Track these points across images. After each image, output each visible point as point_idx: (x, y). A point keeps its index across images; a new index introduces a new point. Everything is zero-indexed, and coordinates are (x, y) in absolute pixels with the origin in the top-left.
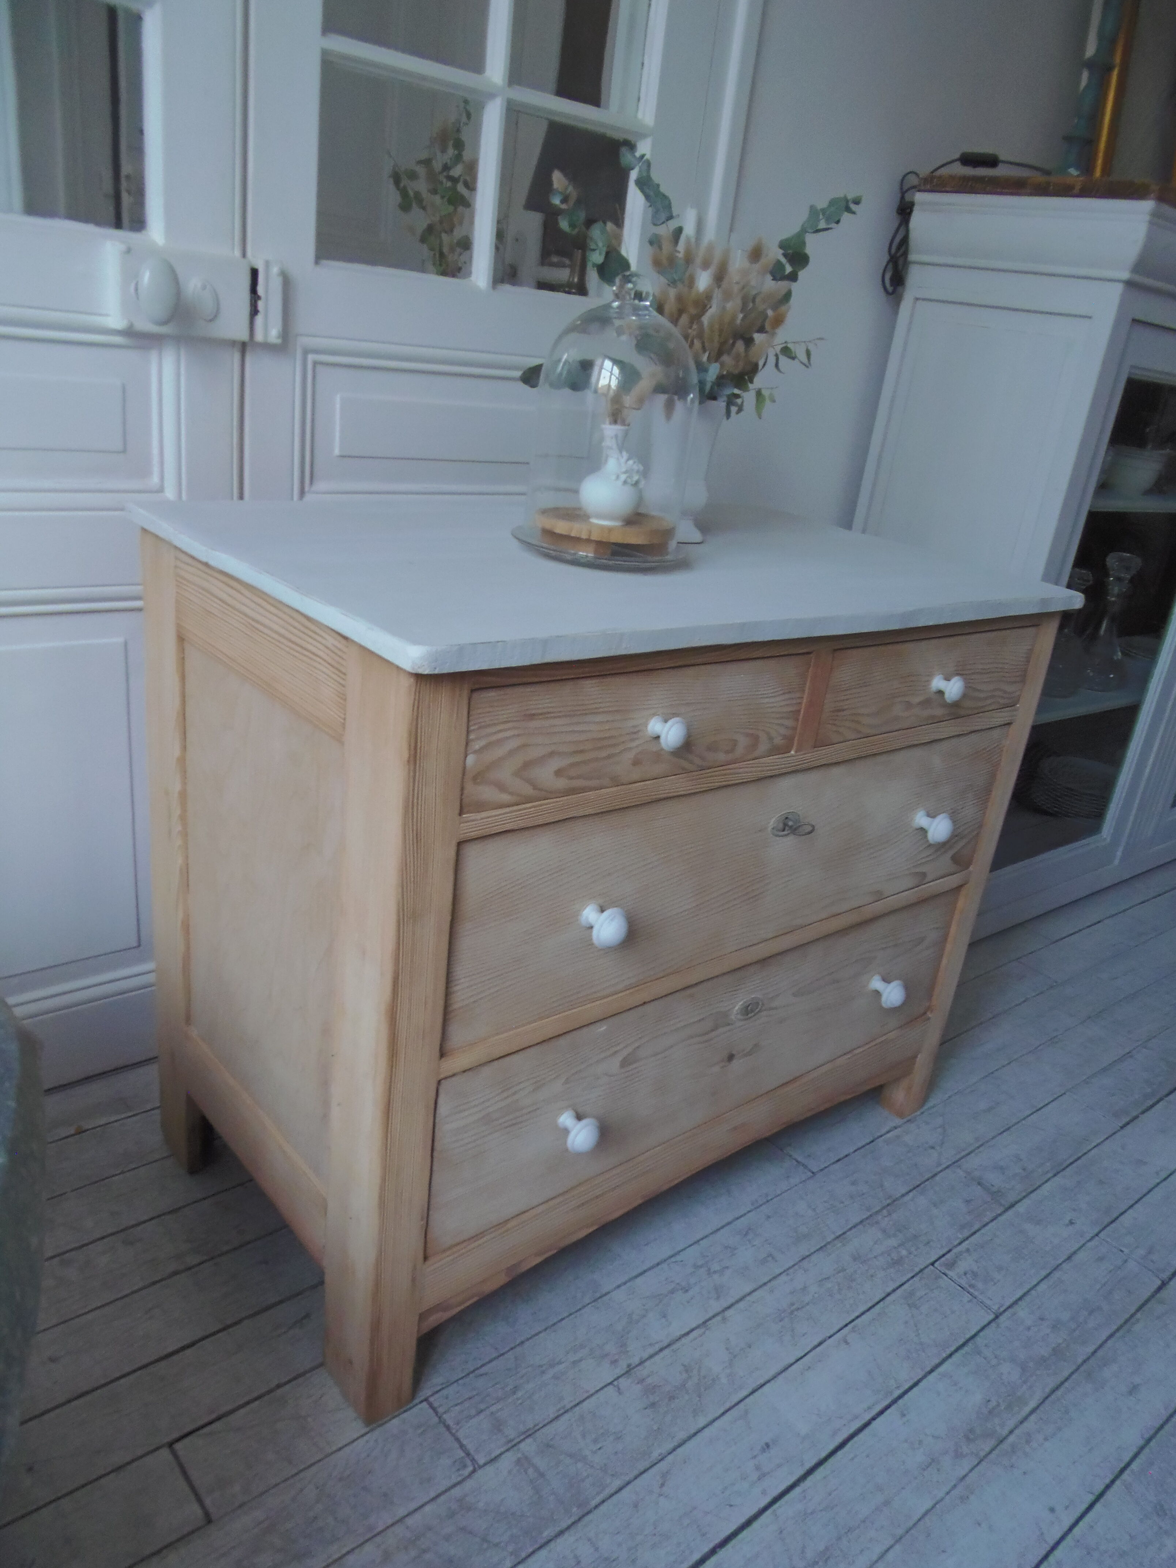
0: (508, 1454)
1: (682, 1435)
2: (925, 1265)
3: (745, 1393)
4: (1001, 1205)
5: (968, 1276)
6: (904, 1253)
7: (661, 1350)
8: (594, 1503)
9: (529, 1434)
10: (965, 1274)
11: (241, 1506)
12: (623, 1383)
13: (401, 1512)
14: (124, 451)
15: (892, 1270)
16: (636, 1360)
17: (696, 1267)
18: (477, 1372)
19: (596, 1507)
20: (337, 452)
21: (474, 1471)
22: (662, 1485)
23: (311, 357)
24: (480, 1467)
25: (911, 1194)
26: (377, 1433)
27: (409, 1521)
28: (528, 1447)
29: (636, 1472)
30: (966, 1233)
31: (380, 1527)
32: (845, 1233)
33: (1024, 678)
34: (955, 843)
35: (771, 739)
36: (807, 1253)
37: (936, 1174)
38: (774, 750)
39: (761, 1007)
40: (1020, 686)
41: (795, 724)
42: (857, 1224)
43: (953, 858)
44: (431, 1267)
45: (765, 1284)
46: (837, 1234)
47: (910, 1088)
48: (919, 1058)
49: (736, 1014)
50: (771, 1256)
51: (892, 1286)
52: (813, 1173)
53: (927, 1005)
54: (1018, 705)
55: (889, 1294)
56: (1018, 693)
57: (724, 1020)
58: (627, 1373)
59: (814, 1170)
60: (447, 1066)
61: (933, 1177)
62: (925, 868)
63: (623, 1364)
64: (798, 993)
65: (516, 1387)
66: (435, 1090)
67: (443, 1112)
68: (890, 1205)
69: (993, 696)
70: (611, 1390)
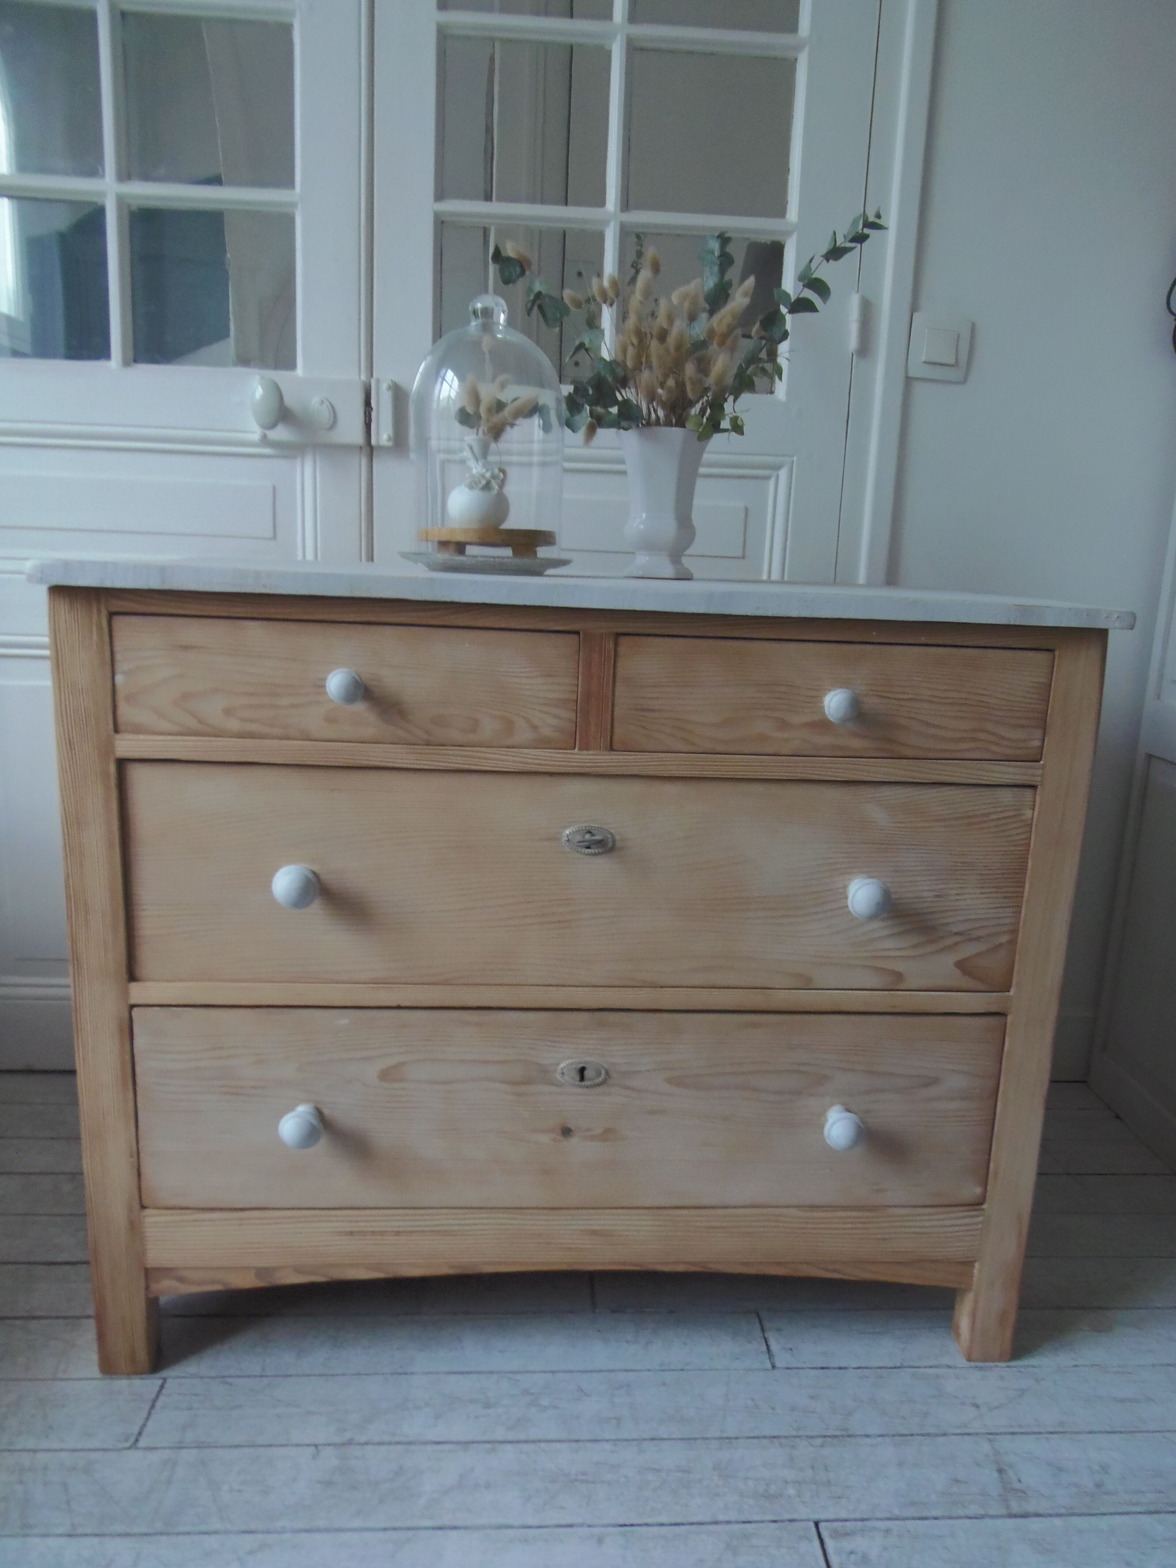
0: (169, 1451)
1: (321, 1523)
2: (805, 1517)
3: (429, 1523)
4: (1008, 1507)
5: (853, 1557)
6: (791, 1491)
7: (398, 1443)
8: (181, 1529)
9: (202, 1446)
10: (852, 1553)
12: (328, 1451)
13: (44, 1445)
14: (275, 537)
15: (752, 1502)
16: (363, 1439)
17: (526, 1392)
18: (227, 1380)
19: (178, 1534)
21: (129, 1448)
22: (251, 1552)
24: (136, 1449)
25: (880, 1439)
26: (103, 1382)
27: (40, 1456)
28: (189, 1455)
29: (245, 1529)
30: (911, 1512)
31: (19, 1446)
32: (737, 1438)
33: (1043, 724)
34: (956, 944)
35: (535, 728)
36: (665, 1436)
37: (944, 1435)
38: (543, 743)
39: (606, 1078)
40: (1038, 733)
41: (572, 716)
42: (765, 1437)
43: (959, 965)
44: (152, 1219)
45: (577, 1441)
46: (725, 1435)
47: (974, 1315)
48: (977, 1265)
49: (563, 1074)
50: (618, 1420)
51: (732, 1516)
52: (774, 1367)
53: (978, 1190)
54: (1042, 762)
55: (716, 1523)
56: (1037, 743)
57: (543, 1075)
58: (343, 1444)
59: (778, 1364)
60: (138, 992)
61: (937, 1435)
62: (899, 966)
63: (347, 1436)
64: (676, 1081)
65: (239, 1407)
66: (126, 1015)
67: (140, 1042)
68: (835, 1437)
69: (974, 740)
70: (309, 1451)
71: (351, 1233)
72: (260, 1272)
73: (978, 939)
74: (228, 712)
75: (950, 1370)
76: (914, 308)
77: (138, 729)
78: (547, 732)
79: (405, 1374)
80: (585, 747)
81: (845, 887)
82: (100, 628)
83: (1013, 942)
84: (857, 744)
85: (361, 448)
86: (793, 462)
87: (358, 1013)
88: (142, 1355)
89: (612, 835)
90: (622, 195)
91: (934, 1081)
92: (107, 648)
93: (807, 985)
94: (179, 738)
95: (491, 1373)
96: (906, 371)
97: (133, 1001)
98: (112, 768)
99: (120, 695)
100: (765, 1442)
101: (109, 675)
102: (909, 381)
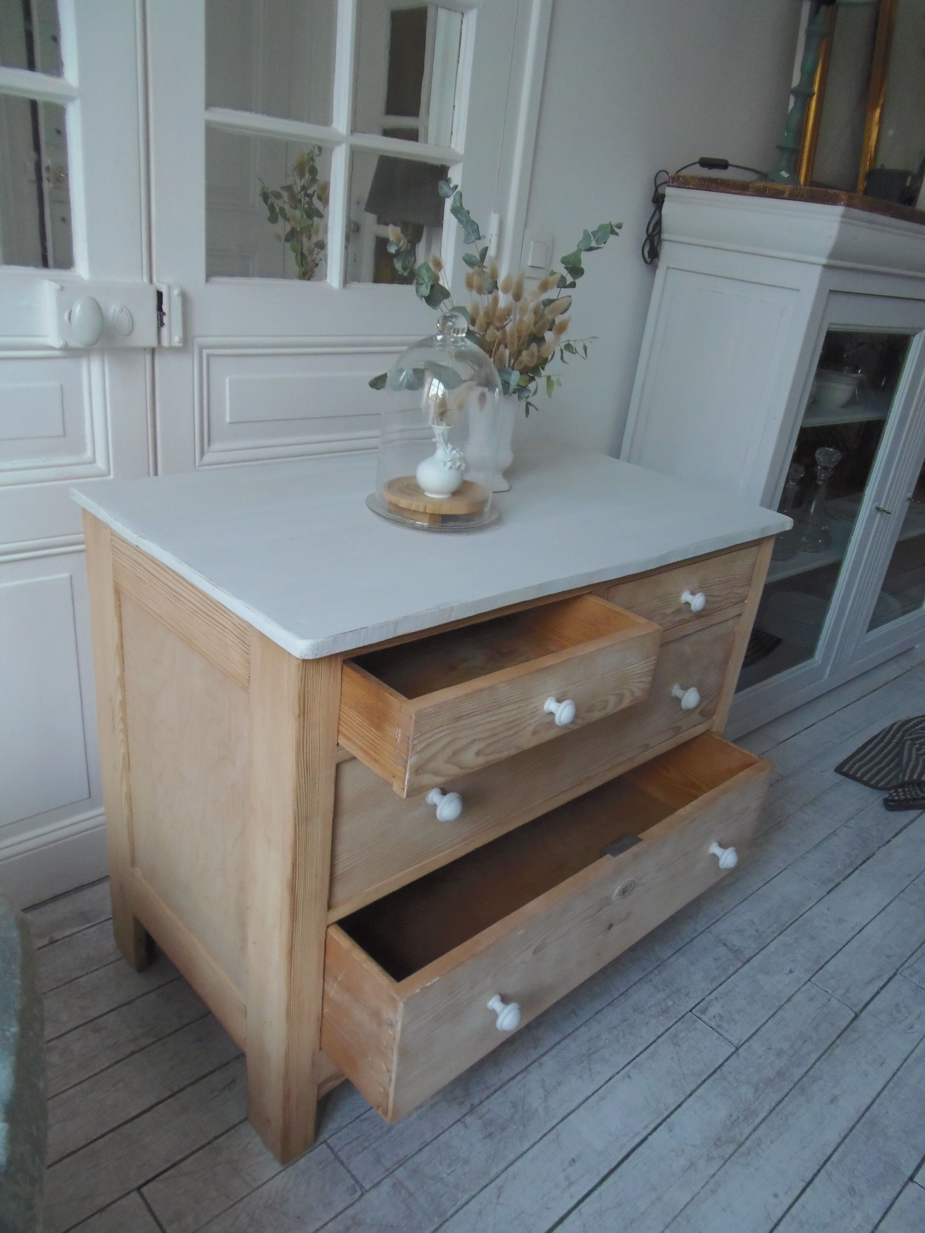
0: (388, 1179)
1: (512, 1157)
2: (685, 1012)
3: (556, 1120)
4: (740, 960)
5: (716, 1018)
6: (670, 1003)
8: (450, 1213)
9: (401, 1163)
10: (714, 1017)
12: (468, 1119)
13: (311, 1230)
14: (64, 435)
15: (662, 1018)
16: (477, 1101)
18: (362, 1118)
19: (452, 1216)
20: (228, 420)
21: (362, 1195)
22: (499, 1197)
23: (205, 352)
24: (367, 1191)
25: (675, 956)
26: (289, 1170)
28: (401, 1173)
29: (479, 1188)
30: (715, 985)
33: (750, 582)
34: (702, 702)
40: (747, 588)
43: (701, 712)
51: (662, 1030)
54: (745, 602)
55: (659, 1037)
56: (746, 593)
58: (470, 1111)
60: (334, 915)
63: (467, 1105)
66: (324, 934)
69: (727, 598)
70: (459, 1125)
81: (672, 690)
82: (336, 677)
83: (719, 693)
85: (149, 349)
97: (329, 924)
98: (333, 771)
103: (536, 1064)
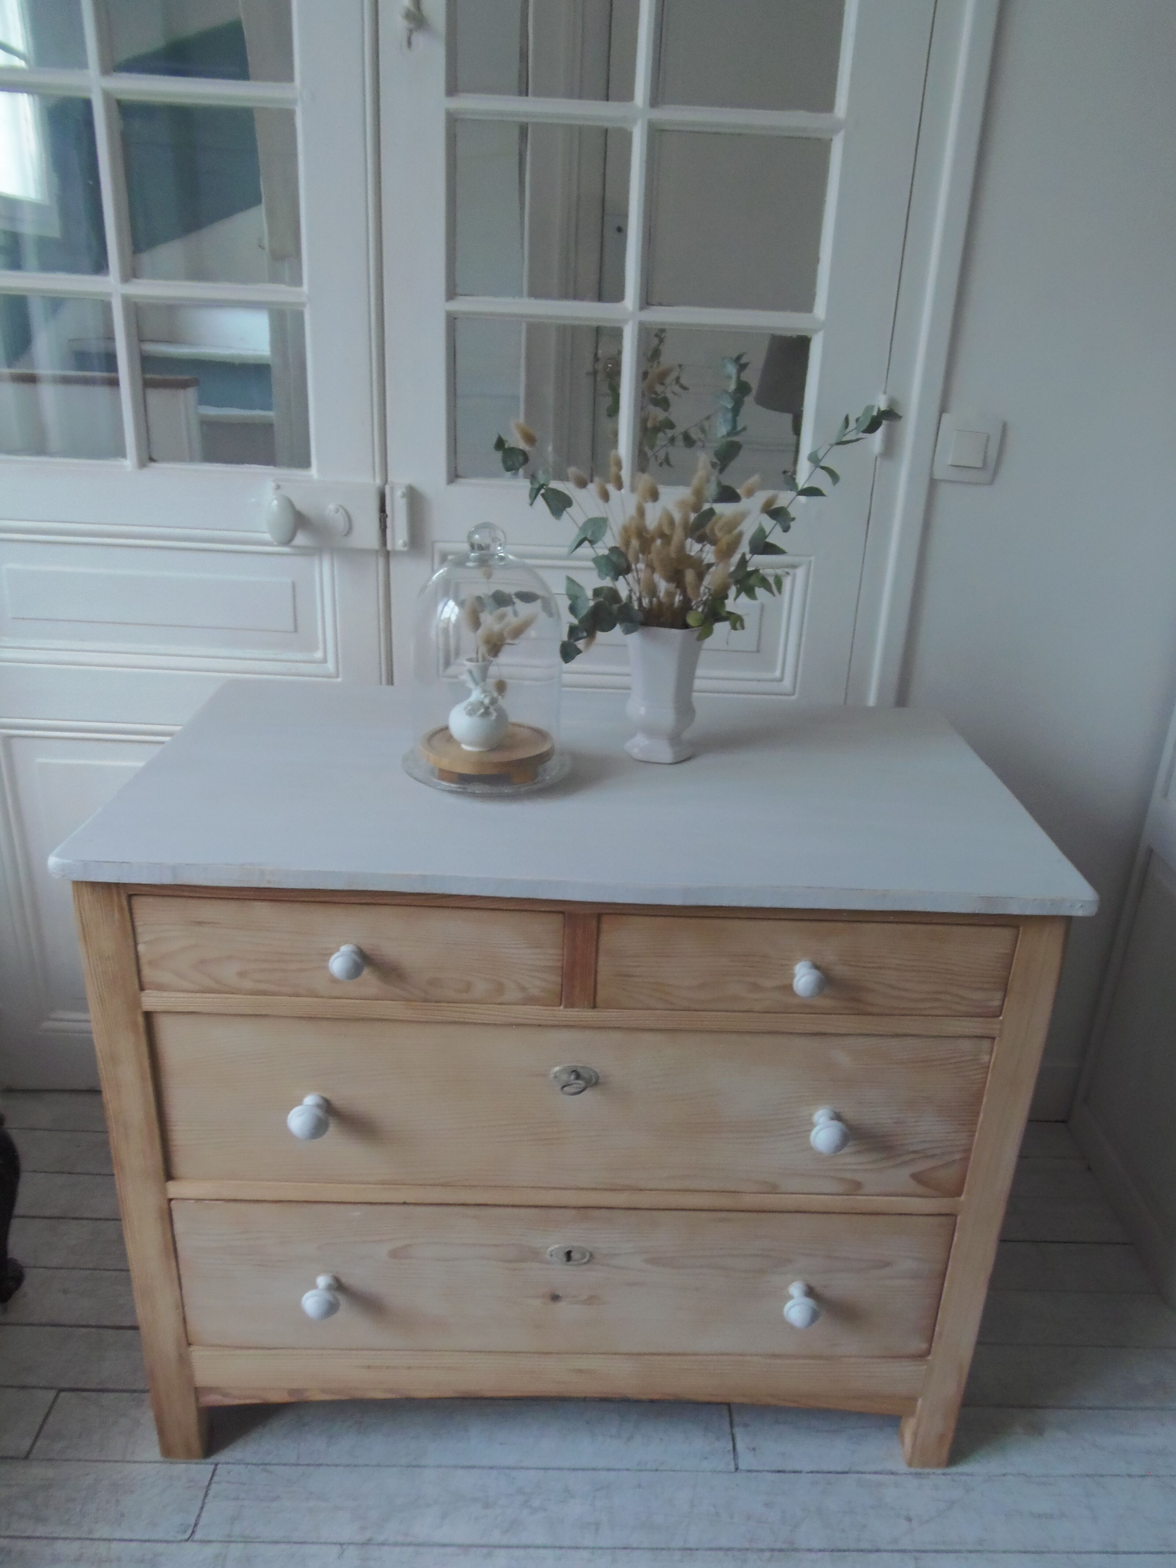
0: (218, 1545)
7: (410, 1544)
9: (247, 1541)
11: (50, 1460)
12: (351, 1551)
13: (118, 1535)
14: (296, 630)
16: (381, 1538)
17: (520, 1491)
18: (268, 1467)
21: (187, 1540)
24: (193, 1541)
25: (820, 1554)
26: (165, 1466)
27: (114, 1545)
28: (236, 1550)
31: (96, 1535)
32: (697, 1549)
33: (1004, 987)
34: (913, 1160)
35: (523, 989)
36: (635, 1545)
37: (878, 1551)
38: (531, 1000)
39: (591, 1258)
40: (999, 995)
41: (559, 980)
42: (720, 1549)
43: (915, 1177)
44: (197, 1354)
45: (561, 1548)
46: (688, 1546)
47: (915, 1434)
48: (920, 1402)
49: (551, 1255)
50: (597, 1525)
52: (737, 1469)
53: (924, 1346)
54: (1001, 1018)
56: (997, 1003)
57: (535, 1255)
58: (363, 1544)
59: (742, 1466)
60: (174, 1189)
61: (870, 1551)
62: (858, 1177)
63: (368, 1535)
64: (654, 1261)
65: (278, 1498)
66: (165, 1206)
67: (179, 1227)
68: (781, 1550)
69: (936, 1000)
70: (336, 1550)
71: (369, 1367)
72: (291, 1392)
73: (933, 1156)
74: (242, 974)
75: (892, 1477)
76: (943, 409)
77: (160, 987)
78: (535, 992)
79: (418, 1466)
80: (571, 1005)
81: (811, 1115)
82: (121, 909)
83: (966, 1160)
84: (825, 1003)
85: (377, 551)
86: (810, 562)
87: (369, 1207)
88: (196, 1444)
89: (594, 1072)
90: (641, 289)
91: (888, 1264)
92: (129, 924)
93: (774, 1189)
94: (198, 995)
95: (492, 1468)
96: (931, 473)
97: (171, 1196)
98: (141, 1020)
99: (143, 961)
100: (721, 1554)
101: (132, 944)
102: (933, 484)
103: (485, 1551)
